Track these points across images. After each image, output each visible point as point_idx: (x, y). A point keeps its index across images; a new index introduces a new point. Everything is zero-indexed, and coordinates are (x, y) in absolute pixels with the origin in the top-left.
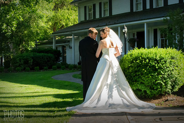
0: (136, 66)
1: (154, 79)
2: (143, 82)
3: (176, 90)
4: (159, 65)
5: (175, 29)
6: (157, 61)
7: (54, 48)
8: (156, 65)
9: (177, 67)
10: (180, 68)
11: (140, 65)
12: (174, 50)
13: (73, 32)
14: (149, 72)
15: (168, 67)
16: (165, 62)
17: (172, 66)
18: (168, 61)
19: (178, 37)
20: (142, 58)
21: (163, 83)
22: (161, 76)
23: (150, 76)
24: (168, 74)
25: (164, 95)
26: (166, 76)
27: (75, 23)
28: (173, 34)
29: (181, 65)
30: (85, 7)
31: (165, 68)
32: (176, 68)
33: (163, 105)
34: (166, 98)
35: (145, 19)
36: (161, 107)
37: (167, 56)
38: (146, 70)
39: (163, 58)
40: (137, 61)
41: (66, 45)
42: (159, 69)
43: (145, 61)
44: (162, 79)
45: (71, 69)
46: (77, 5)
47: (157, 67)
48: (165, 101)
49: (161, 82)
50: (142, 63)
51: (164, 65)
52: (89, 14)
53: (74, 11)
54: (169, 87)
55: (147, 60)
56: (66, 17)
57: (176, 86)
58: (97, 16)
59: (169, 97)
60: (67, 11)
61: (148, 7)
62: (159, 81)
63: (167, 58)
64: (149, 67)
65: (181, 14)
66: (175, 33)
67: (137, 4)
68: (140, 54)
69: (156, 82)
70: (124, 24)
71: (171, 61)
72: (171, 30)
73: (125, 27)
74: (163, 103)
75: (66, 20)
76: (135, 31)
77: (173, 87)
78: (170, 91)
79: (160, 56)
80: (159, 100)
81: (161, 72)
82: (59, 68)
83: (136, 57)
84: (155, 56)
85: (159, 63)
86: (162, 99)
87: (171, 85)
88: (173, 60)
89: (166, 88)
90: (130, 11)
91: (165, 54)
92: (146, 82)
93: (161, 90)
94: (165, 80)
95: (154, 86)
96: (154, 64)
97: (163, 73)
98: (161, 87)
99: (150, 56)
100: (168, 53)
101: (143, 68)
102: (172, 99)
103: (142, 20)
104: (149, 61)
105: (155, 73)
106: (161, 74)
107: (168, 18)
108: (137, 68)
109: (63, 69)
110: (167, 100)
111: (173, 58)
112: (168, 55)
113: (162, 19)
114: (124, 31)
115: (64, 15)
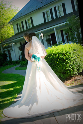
0: (50, 60)
1: (64, 67)
2: (57, 70)
3: (81, 71)
4: (66, 57)
5: (74, 28)
6: (64, 54)
7: (2, 52)
8: (64, 57)
9: (79, 55)
10: (81, 56)
11: (53, 59)
12: (75, 44)
13: (12, 41)
14: (60, 62)
15: (72, 57)
16: (70, 54)
17: (75, 56)
18: (72, 53)
19: (76, 33)
20: (54, 54)
21: (71, 69)
22: (69, 64)
23: (61, 65)
24: (74, 62)
25: (73, 76)
26: (72, 64)
27: (13, 35)
28: (73, 32)
29: (81, 54)
30: (17, 24)
31: (71, 58)
32: (78, 57)
33: (73, 84)
34: (75, 79)
35: (53, 26)
36: (72, 86)
37: (70, 50)
38: (58, 62)
39: (68, 52)
40: (50, 56)
41: (10, 49)
42: (66, 59)
43: (56, 56)
44: (70, 66)
45: (14, 64)
46: (12, 24)
47: (65, 59)
48: (75, 81)
49: (70, 68)
50: (54, 57)
51: (69, 56)
52: (20, 28)
53: (11, 28)
54: (76, 70)
55: (57, 55)
56: (7, 32)
57: (80, 69)
58: (25, 29)
59: (77, 77)
60: (7, 29)
61: (55, 17)
62: (68, 68)
63: (71, 51)
64: (60, 59)
65: (76, 18)
66: (74, 31)
67: (48, 17)
68: (52, 52)
69: (66, 69)
70: (40, 31)
71: (74, 53)
72: (71, 29)
73: (41, 33)
74: (73, 82)
75: (7, 34)
76: (49, 34)
77: (78, 70)
78: (77, 73)
79: (66, 50)
80: (70, 80)
81: (68, 61)
82: (7, 64)
83: (49, 54)
84: (62, 51)
85: (66, 56)
86: (72, 80)
87: (77, 69)
88: (75, 52)
89: (74, 71)
90: (44, 22)
91: (68, 49)
92: (59, 70)
93: (71, 74)
94: (72, 66)
95: (65, 72)
96: (62, 57)
97: (70, 62)
98: (70, 72)
99: (59, 51)
100: (70, 47)
101: (55, 61)
102: (79, 79)
103: (52, 26)
104: (59, 55)
105: (64, 63)
106: (69, 63)
107: (68, 22)
108: (52, 61)
109: (10, 65)
110: (76, 80)
111: (74, 50)
112: (71, 48)
113: (64, 23)
114: (41, 36)
115: (5, 31)
